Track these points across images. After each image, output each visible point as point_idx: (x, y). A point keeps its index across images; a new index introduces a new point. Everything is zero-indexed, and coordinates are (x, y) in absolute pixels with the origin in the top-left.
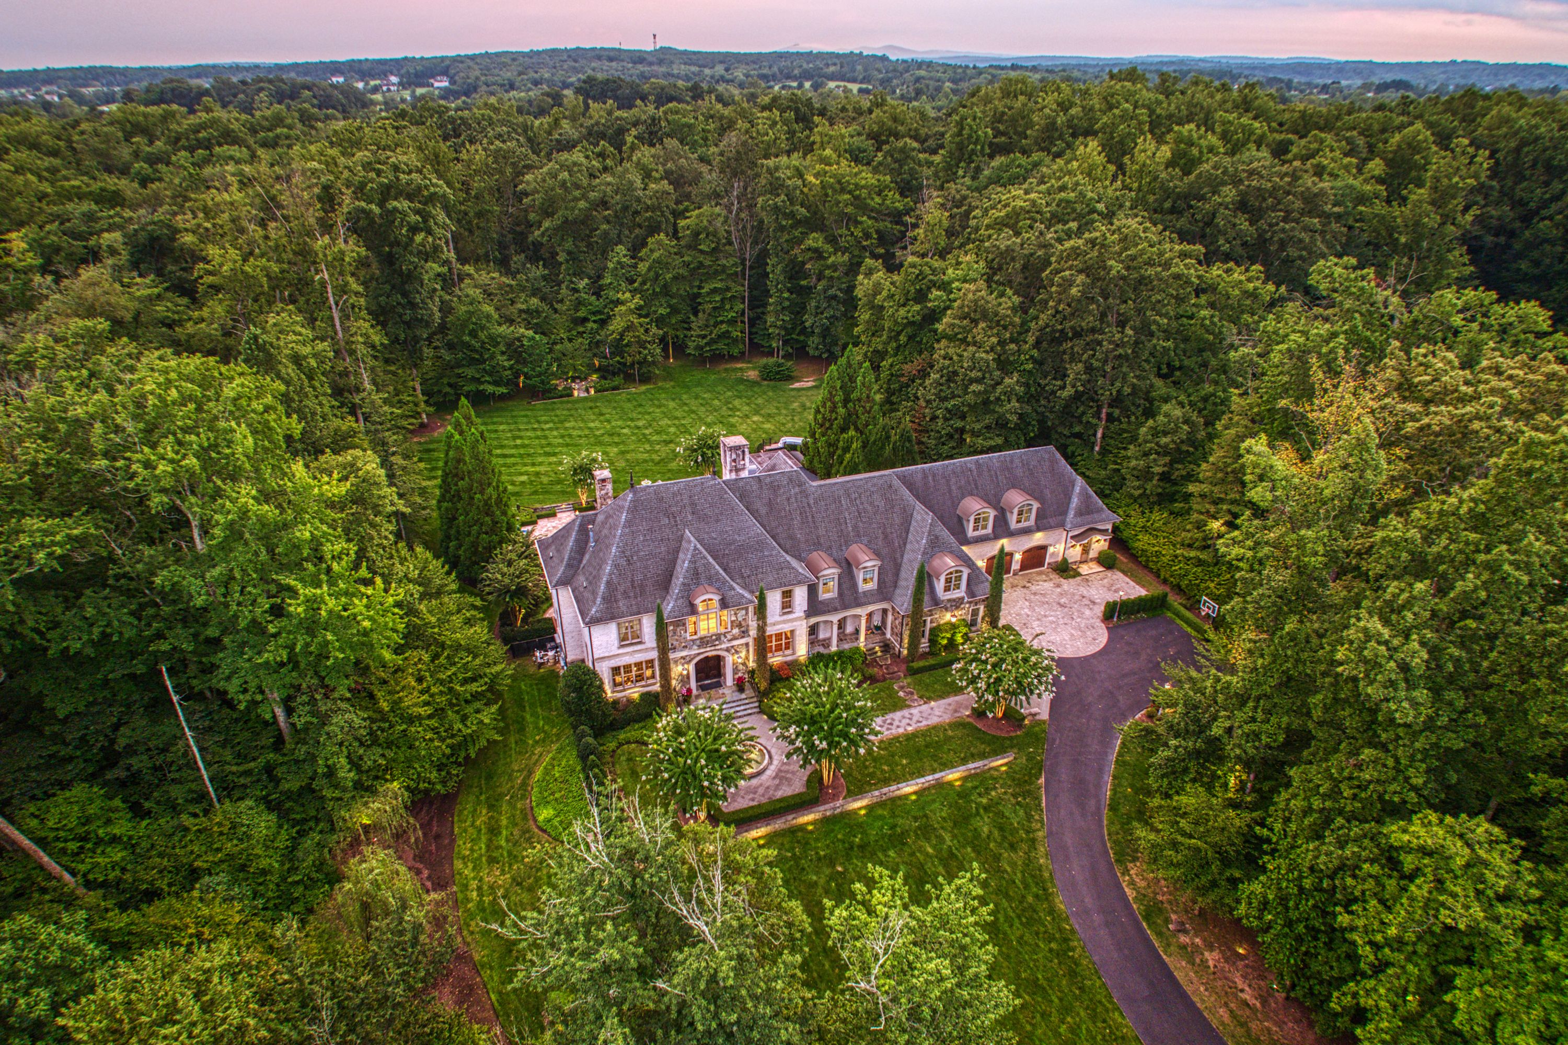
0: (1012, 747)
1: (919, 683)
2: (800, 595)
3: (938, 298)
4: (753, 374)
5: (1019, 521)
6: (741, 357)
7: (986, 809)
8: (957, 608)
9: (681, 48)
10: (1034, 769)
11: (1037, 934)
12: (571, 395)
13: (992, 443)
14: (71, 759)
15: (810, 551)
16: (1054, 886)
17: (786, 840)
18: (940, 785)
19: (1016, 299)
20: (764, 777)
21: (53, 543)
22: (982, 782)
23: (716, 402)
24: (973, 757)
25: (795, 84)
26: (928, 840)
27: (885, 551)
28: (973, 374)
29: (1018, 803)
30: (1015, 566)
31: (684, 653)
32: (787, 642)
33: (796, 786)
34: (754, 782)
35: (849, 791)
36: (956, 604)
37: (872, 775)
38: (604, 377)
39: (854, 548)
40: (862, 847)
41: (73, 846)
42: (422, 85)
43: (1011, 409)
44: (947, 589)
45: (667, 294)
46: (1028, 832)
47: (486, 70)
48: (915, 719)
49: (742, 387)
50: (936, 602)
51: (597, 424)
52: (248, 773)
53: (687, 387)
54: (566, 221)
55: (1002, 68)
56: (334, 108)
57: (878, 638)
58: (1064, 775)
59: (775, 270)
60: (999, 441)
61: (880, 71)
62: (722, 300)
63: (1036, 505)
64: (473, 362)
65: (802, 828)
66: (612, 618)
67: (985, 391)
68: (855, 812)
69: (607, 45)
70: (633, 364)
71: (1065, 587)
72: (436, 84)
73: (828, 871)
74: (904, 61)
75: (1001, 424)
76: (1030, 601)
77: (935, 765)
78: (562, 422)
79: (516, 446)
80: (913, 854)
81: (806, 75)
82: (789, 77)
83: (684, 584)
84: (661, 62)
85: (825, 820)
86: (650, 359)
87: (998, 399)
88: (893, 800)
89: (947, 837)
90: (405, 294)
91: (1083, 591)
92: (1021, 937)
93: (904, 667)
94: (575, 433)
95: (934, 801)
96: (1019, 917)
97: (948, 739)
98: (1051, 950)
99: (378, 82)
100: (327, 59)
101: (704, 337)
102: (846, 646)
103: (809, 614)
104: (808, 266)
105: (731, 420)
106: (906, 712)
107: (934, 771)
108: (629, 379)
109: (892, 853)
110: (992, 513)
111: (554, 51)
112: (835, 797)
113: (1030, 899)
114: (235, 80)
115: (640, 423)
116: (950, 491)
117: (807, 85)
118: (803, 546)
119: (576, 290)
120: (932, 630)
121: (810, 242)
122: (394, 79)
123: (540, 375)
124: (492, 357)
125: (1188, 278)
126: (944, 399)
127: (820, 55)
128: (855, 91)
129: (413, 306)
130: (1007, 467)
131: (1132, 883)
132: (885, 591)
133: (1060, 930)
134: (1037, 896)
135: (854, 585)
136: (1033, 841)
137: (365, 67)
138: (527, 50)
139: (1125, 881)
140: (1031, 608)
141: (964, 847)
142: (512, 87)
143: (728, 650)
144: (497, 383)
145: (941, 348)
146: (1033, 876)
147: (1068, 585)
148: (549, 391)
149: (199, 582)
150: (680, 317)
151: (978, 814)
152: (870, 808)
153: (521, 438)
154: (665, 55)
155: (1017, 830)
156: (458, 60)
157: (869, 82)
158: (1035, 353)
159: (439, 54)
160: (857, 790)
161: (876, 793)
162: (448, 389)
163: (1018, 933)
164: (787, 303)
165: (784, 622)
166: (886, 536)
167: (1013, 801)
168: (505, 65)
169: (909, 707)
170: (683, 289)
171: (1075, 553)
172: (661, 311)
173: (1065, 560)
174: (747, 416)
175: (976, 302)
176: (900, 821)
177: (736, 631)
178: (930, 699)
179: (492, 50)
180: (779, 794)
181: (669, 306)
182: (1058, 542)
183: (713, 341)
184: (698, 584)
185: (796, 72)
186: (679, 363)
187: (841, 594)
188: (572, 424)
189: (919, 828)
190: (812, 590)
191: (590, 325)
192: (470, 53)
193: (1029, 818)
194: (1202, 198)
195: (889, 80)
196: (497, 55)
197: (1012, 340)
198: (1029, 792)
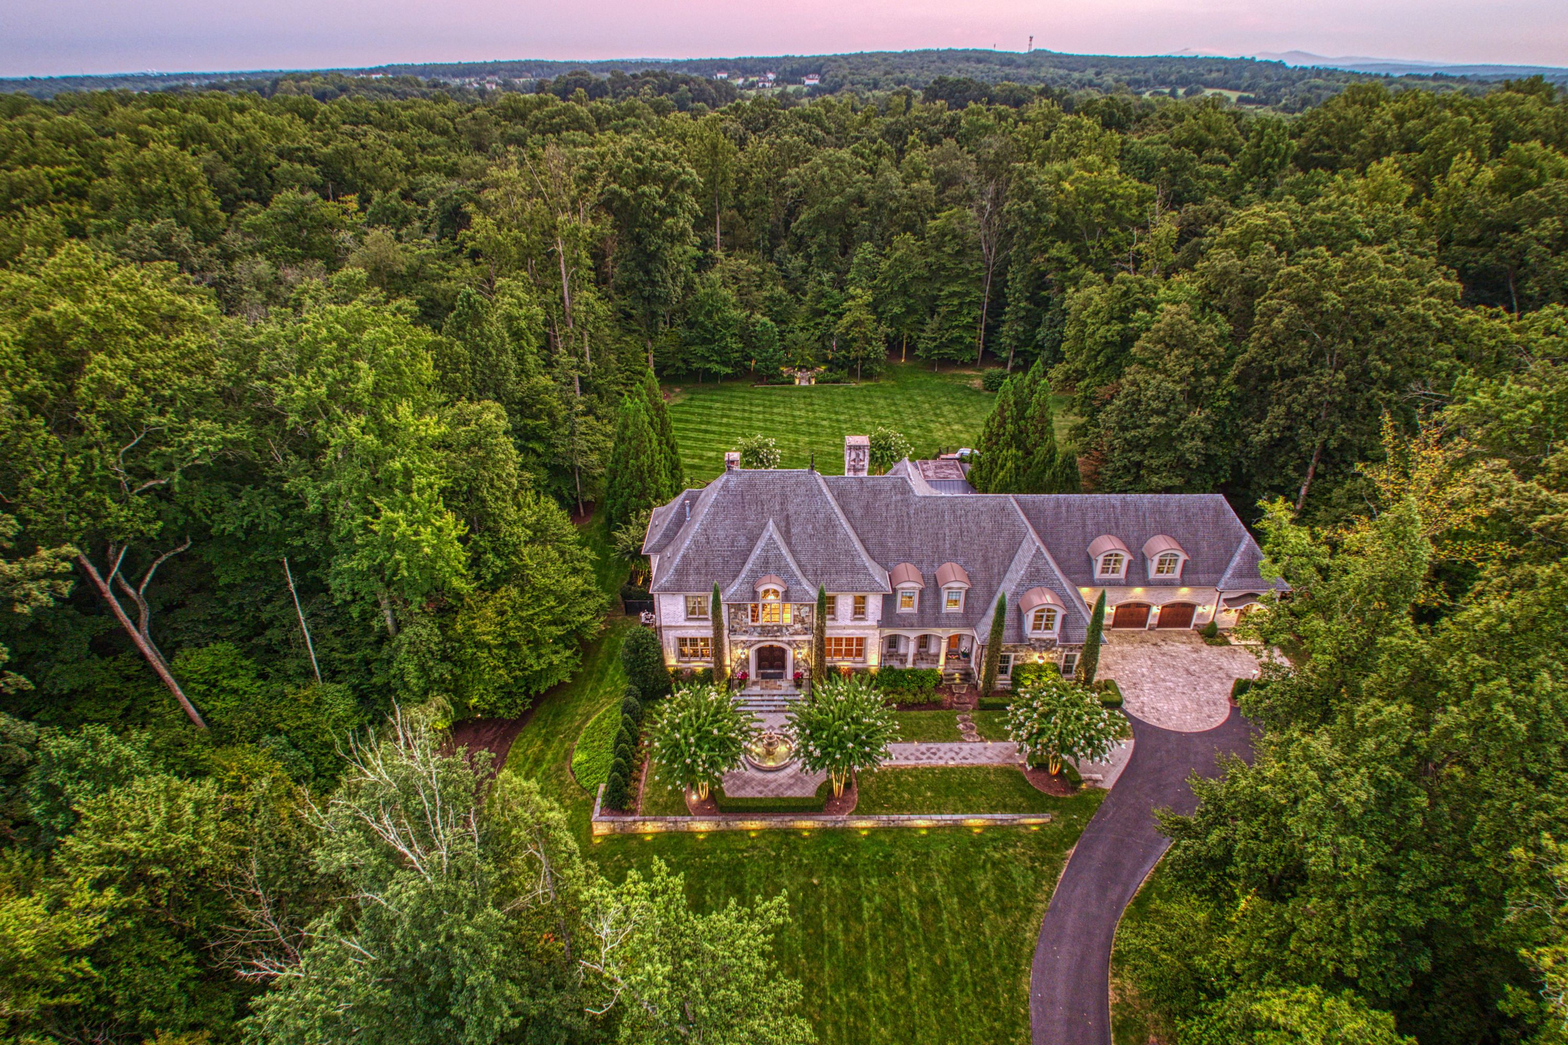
0: (1054, 808)
1: (985, 720)
2: (874, 604)
3: (1140, 319)
4: (977, 383)
5: (1159, 571)
6: (973, 364)
7: (994, 865)
8: (1047, 650)
9: (1056, 51)
10: (1070, 836)
11: (986, 1007)
12: (792, 383)
13: (1169, 483)
14: (231, 621)
15: (899, 562)
16: (1029, 963)
17: (777, 839)
18: (957, 827)
19: (1227, 328)
20: (782, 774)
21: (210, 442)
22: (1003, 836)
23: (927, 406)
24: (1005, 808)
25: (1167, 91)
26: (918, 878)
27: (981, 575)
28: (1155, 405)
29: (1033, 868)
30: (1152, 620)
31: (744, 638)
32: (857, 647)
33: (808, 790)
34: (771, 776)
35: (858, 808)
36: (1048, 645)
37: (887, 799)
38: (830, 370)
39: (947, 566)
40: (847, 867)
41: (203, 688)
42: (794, 83)
43: (1191, 447)
44: (1036, 627)
45: (905, 293)
46: (1028, 900)
47: (855, 70)
48: (962, 754)
49: (959, 394)
50: (1021, 638)
51: (803, 413)
52: (350, 661)
53: (904, 387)
54: (821, 215)
55: (1420, 77)
56: (705, 101)
57: (961, 665)
58: (1100, 852)
59: (1016, 279)
60: (1177, 481)
61: (1268, 78)
62: (961, 304)
63: (1183, 557)
64: (704, 341)
65: (797, 832)
66: (679, 590)
67: (1167, 425)
68: (857, 830)
69: (978, 48)
70: (856, 359)
71: (1204, 654)
72: (807, 82)
73: (802, 880)
74: (1302, 69)
75: (1182, 464)
76: (1154, 661)
77: (960, 806)
78: (771, 407)
79: (720, 424)
80: (894, 889)
81: (1183, 81)
82: (1163, 83)
83: (752, 570)
84: (1029, 65)
85: (824, 831)
86: (872, 356)
87: (1180, 435)
88: (901, 829)
89: (939, 882)
90: (648, 272)
91: (1224, 662)
92: (966, 1005)
93: (975, 700)
94: (777, 418)
95: (943, 842)
96: (975, 984)
97: (987, 782)
98: (992, 1029)
99: (755, 79)
100: (716, 57)
101: (935, 340)
102: (924, 666)
103: (883, 624)
104: (1050, 276)
105: (932, 425)
106: (955, 746)
107: (956, 811)
108: (852, 373)
109: (874, 882)
110: (1126, 557)
111: (925, 52)
112: (841, 810)
113: (996, 970)
114: (627, 74)
115: (842, 418)
116: (1084, 526)
117: (1181, 92)
118: (892, 555)
119: (821, 283)
120: (1015, 667)
121: (1053, 252)
122: (771, 76)
123: (765, 360)
124: (723, 338)
125: (1425, 320)
126: (1124, 429)
127: (1206, 61)
128: (1234, 100)
129: (654, 283)
130: (1160, 511)
131: (1121, 990)
132: (969, 618)
133: (1013, 1012)
134: (1004, 969)
135: (938, 605)
136: (1030, 911)
137: (748, 65)
138: (900, 51)
139: (1113, 982)
140: (1152, 669)
141: (951, 896)
142: (876, 86)
143: (789, 643)
144: (725, 364)
145: (1132, 372)
146: (1010, 947)
147: (1209, 652)
148: (772, 376)
149: (315, 492)
150: (915, 318)
151: (984, 867)
152: (874, 831)
153: (728, 417)
154: (1038, 58)
155: (1017, 895)
156: (834, 59)
157: (1253, 91)
158: (1234, 388)
159: (817, 54)
160: (865, 809)
161: (884, 818)
162: (680, 364)
163: (966, 1000)
164: (1022, 313)
165: (855, 627)
166: (986, 560)
167: (1029, 864)
168: (875, 64)
169: (963, 741)
170: (921, 289)
171: (1229, 618)
172: (896, 310)
173: (1213, 624)
174: (949, 424)
175: (1172, 326)
176: (898, 852)
177: (798, 626)
178: (988, 738)
179: (867, 51)
180: (789, 793)
181: (906, 305)
182: (1208, 602)
183: (942, 345)
184: (766, 573)
185: (1173, 78)
186: (911, 363)
187: (921, 610)
188: (781, 410)
189: (914, 864)
190: (889, 601)
191: (827, 317)
192: (846, 53)
193: (1037, 886)
194: (1515, 229)
195: (1277, 88)
196: (871, 55)
197: (1212, 372)
198: (1051, 860)
